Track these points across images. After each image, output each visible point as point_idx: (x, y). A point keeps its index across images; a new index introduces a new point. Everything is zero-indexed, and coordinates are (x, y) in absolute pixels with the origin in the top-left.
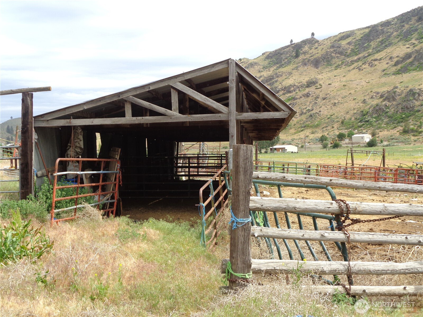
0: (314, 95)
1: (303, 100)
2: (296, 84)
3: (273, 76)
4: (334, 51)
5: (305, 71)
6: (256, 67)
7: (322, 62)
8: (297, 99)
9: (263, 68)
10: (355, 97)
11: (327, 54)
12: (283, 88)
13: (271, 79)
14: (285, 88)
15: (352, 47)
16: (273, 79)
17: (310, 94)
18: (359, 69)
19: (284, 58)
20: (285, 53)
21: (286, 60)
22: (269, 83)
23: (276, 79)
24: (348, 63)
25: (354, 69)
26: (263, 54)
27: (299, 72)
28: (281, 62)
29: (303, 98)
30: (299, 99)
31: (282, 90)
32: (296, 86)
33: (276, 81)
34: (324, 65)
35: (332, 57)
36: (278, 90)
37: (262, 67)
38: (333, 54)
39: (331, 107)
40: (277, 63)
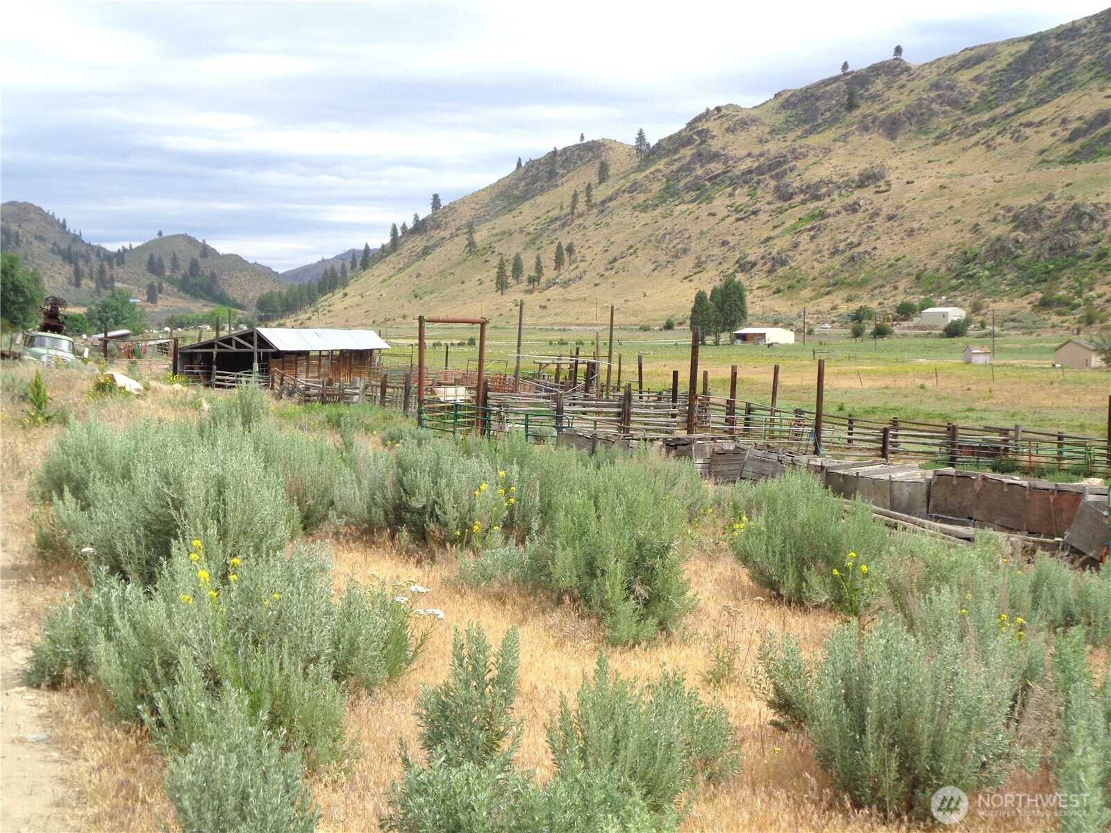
0: (869, 207)
1: (843, 218)
2: (835, 179)
3: (785, 156)
4: (939, 96)
5: (863, 145)
6: (754, 128)
7: (907, 124)
8: (829, 216)
9: (770, 133)
10: (959, 218)
11: (920, 105)
12: (804, 187)
13: (780, 164)
14: (808, 187)
15: (984, 88)
16: (785, 162)
17: (860, 206)
18: (989, 145)
19: (823, 108)
20: (828, 96)
21: (828, 114)
22: (774, 173)
23: (792, 164)
24: (967, 128)
25: (977, 144)
26: (776, 95)
27: (849, 147)
28: (814, 118)
29: (844, 214)
30: (835, 216)
31: (802, 191)
32: (832, 183)
33: (792, 170)
34: (910, 131)
35: (933, 114)
36: (790, 191)
37: (768, 130)
38: (935, 106)
39: (902, 238)
40: (806, 122)
